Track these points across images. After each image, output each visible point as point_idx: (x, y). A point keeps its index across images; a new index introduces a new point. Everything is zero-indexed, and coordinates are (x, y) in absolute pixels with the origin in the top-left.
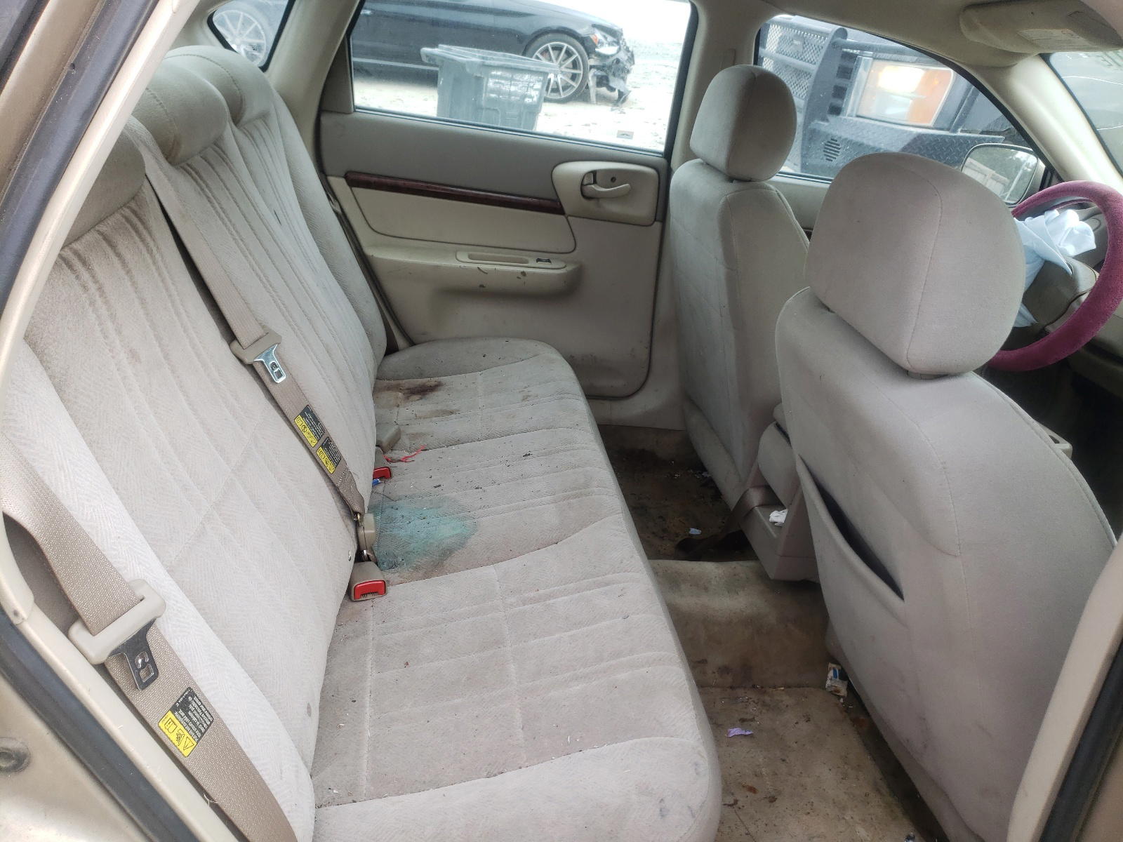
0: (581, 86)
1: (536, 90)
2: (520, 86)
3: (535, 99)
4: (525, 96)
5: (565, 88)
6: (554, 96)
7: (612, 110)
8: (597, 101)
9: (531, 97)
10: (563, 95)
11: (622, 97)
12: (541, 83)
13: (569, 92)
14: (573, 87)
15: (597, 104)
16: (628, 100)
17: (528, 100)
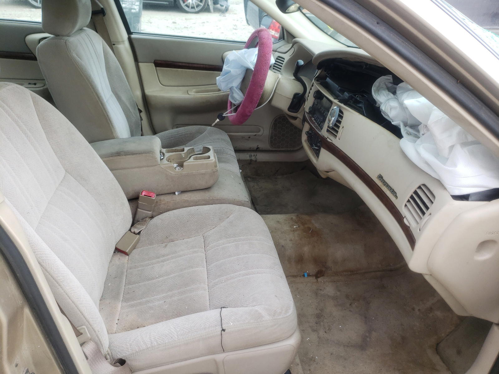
0: (204, 5)
1: (136, 5)
2: (128, 4)
3: (137, 10)
4: (131, 9)
5: (198, 6)
6: (193, 10)
7: (220, 15)
8: (214, 11)
9: (134, 9)
10: (197, 10)
11: (227, 10)
12: (139, 2)
13: (200, 8)
14: (201, 5)
15: (214, 13)
16: (229, 10)
17: (133, 11)
